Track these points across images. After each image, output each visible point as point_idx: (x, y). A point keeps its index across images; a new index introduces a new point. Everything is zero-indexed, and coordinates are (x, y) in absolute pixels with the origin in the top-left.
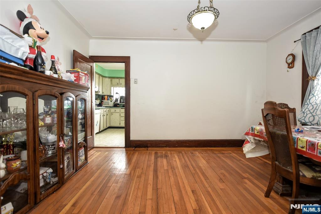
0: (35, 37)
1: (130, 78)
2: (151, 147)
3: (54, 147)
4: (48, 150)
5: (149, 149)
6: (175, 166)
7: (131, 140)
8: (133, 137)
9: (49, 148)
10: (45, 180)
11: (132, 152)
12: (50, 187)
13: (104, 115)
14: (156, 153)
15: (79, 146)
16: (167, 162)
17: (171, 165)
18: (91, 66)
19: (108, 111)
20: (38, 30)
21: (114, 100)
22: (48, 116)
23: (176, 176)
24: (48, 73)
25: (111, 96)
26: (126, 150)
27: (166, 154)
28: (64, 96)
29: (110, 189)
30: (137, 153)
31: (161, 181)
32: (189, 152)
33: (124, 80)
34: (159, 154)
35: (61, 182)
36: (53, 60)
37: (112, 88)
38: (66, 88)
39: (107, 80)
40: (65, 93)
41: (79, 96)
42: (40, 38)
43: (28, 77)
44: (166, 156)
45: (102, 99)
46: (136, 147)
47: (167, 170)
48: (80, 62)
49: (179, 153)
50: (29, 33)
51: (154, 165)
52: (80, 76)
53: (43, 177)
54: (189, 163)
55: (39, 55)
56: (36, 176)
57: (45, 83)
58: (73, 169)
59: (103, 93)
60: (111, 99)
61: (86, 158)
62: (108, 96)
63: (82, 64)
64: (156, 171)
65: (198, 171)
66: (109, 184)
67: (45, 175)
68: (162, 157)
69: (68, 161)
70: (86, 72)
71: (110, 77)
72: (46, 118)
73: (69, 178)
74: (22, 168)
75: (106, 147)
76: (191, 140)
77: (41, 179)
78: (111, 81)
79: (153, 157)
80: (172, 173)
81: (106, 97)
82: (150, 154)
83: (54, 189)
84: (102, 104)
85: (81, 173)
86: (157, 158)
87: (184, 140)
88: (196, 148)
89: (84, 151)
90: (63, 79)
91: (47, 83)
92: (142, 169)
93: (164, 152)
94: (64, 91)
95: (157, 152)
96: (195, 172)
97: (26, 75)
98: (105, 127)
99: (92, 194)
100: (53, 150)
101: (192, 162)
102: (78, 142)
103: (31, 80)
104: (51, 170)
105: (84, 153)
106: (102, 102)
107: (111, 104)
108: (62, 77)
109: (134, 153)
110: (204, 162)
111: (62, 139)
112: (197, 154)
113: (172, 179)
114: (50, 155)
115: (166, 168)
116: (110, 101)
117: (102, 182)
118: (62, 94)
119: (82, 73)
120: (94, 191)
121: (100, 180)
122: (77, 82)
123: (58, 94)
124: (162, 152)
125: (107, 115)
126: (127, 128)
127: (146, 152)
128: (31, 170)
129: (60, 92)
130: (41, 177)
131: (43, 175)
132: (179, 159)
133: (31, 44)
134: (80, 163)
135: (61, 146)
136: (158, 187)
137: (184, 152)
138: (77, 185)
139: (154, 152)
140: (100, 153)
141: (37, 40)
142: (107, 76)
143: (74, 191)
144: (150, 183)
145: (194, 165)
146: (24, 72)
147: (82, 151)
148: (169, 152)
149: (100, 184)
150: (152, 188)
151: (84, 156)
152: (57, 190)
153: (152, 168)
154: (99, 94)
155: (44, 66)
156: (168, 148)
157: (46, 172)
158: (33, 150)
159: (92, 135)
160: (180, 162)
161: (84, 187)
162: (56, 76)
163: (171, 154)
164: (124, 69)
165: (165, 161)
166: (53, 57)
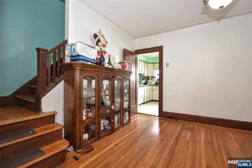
0: (101, 46)
1: (163, 62)
2: (180, 120)
3: (110, 109)
4: (106, 110)
5: (178, 121)
6: (198, 141)
7: (164, 112)
8: (165, 109)
9: (107, 109)
10: (104, 127)
11: (163, 121)
12: (106, 132)
13: (148, 91)
14: (183, 126)
15: (124, 110)
16: (191, 135)
17: (194, 139)
18: (136, 57)
19: (151, 88)
20: (103, 42)
21: (156, 80)
22: (107, 90)
23: (196, 148)
24: (106, 65)
25: (153, 77)
26: (159, 119)
27: (193, 128)
28: (115, 78)
29: (138, 143)
30: (167, 122)
31: (178, 149)
32: (220, 131)
33: (159, 64)
34: (186, 127)
35: (113, 130)
36: (109, 57)
37: (154, 71)
38: (116, 74)
39: (151, 65)
40: (115, 76)
41: (125, 78)
42: (104, 46)
43: (96, 69)
44: (192, 129)
45: (147, 80)
46: (167, 117)
47: (189, 142)
48: (128, 56)
49: (208, 130)
50: (99, 45)
51: (178, 134)
52: (126, 65)
53: (104, 125)
54: (215, 140)
55: (102, 56)
56: (99, 124)
57: (104, 71)
58: (121, 124)
59: (147, 75)
60: (153, 79)
61: (129, 119)
62: (151, 77)
63: (129, 57)
64: (177, 140)
65: (223, 150)
66: (139, 140)
67: (105, 123)
68: (188, 129)
69: (118, 119)
70: (130, 62)
71: (152, 63)
72: (106, 91)
73: (118, 129)
74: (93, 117)
75: (146, 114)
76: (225, 119)
77: (102, 126)
78: (154, 66)
79: (179, 128)
80: (192, 145)
81: (150, 78)
82: (178, 125)
83: (109, 133)
84: (147, 83)
85: (125, 127)
86: (182, 130)
87: (216, 118)
88: (230, 129)
89: (128, 114)
90: (115, 68)
91: (106, 71)
92: (167, 135)
93: (191, 126)
94: (115, 75)
95: (185, 125)
96: (218, 151)
97: (95, 68)
98: (148, 100)
99: (127, 142)
100: (109, 110)
101: (220, 141)
102: (124, 108)
103: (97, 70)
104: (108, 122)
105: (128, 115)
106: (147, 81)
107: (154, 83)
108: (114, 67)
109: (164, 121)
110: (236, 144)
111: (113, 104)
112: (230, 135)
113: (190, 150)
114: (108, 113)
115: (188, 139)
116: (152, 81)
117: (135, 136)
118: (113, 77)
119: (126, 63)
120: (129, 141)
121: (134, 135)
122: (123, 69)
123: (111, 77)
124: (190, 126)
125: (150, 91)
126: (160, 102)
127: (175, 123)
128: (97, 119)
129: (112, 76)
130: (102, 125)
131: (103, 124)
132: (205, 134)
133: (99, 51)
134: (125, 122)
135: (112, 108)
136: (174, 152)
137: (214, 130)
138: (120, 135)
139: (182, 124)
140: (140, 117)
141: (102, 47)
142: (150, 62)
143: (118, 137)
144: (168, 147)
145: (221, 143)
146: (94, 66)
147: (127, 114)
148: (196, 127)
149: (133, 138)
150: (169, 151)
151: (128, 117)
152: (110, 134)
153: (175, 136)
154: (145, 76)
155: (104, 62)
156: (197, 123)
157: (105, 122)
158: (98, 108)
159: (136, 105)
160: (205, 137)
161: (124, 137)
162: (110, 67)
163: (198, 129)
164: (158, 56)
165: (189, 134)
166: (109, 56)
